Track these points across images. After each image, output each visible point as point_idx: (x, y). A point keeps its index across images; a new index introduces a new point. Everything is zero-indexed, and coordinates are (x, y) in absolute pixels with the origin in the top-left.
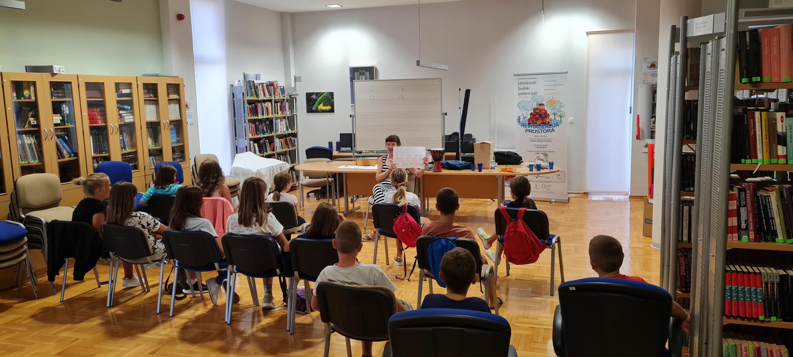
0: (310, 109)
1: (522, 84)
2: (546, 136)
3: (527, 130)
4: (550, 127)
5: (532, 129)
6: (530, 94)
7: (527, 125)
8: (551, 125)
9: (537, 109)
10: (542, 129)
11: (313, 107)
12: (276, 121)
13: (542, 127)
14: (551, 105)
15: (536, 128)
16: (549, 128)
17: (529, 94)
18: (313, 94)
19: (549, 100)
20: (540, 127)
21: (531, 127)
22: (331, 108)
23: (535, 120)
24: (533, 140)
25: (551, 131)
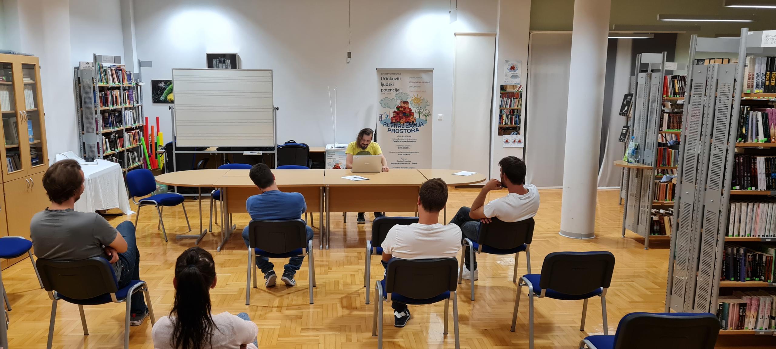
0: (157, 99)
1: (386, 79)
2: (410, 136)
3: (390, 130)
4: (414, 126)
5: (396, 128)
6: (394, 90)
7: (390, 124)
8: (415, 125)
9: (401, 107)
10: (406, 128)
11: (160, 97)
13: (406, 126)
14: (417, 103)
15: (400, 128)
16: (413, 128)
18: (160, 81)
19: (414, 97)
20: (404, 126)
21: (394, 126)
23: (398, 119)
24: (396, 140)
25: (415, 131)
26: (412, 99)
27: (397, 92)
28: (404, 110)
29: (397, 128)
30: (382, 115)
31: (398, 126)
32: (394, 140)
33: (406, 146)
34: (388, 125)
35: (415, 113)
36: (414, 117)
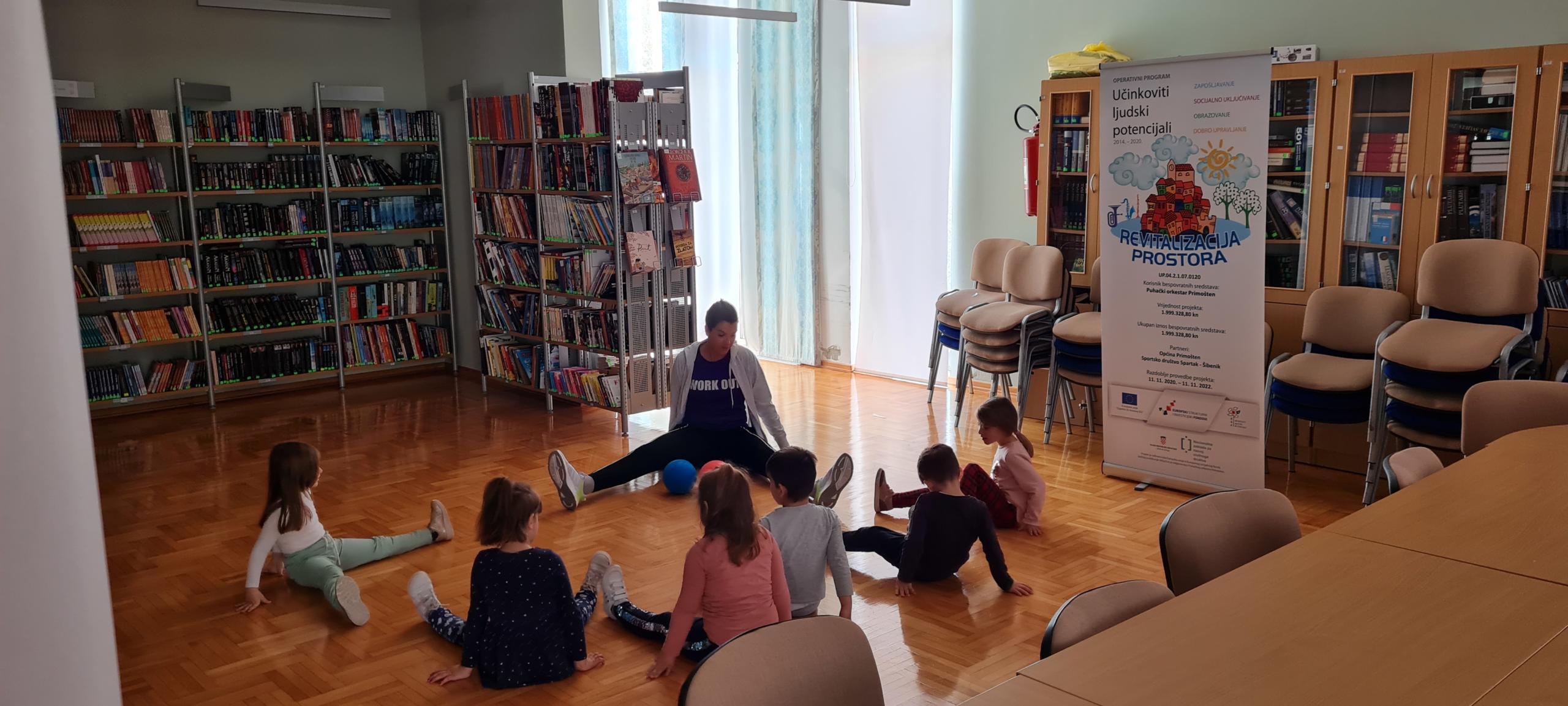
1: (1125, 96)
2: (1198, 277)
3: (1137, 254)
4: (1211, 245)
5: (1154, 250)
6: (1150, 130)
7: (1138, 236)
8: (1213, 241)
9: (1169, 182)
10: (1184, 252)
13: (1185, 244)
15: (1166, 248)
16: (1208, 250)
19: (1210, 151)
20: (1177, 245)
21: (1148, 242)
23: (1163, 221)
24: (1157, 288)
25: (1213, 259)
26: (1204, 155)
27: (1160, 135)
28: (1178, 192)
29: (1159, 251)
30: (1115, 208)
31: (1161, 243)
32: (1151, 287)
33: (1185, 307)
34: (1132, 238)
35: (1212, 203)
36: (1210, 216)
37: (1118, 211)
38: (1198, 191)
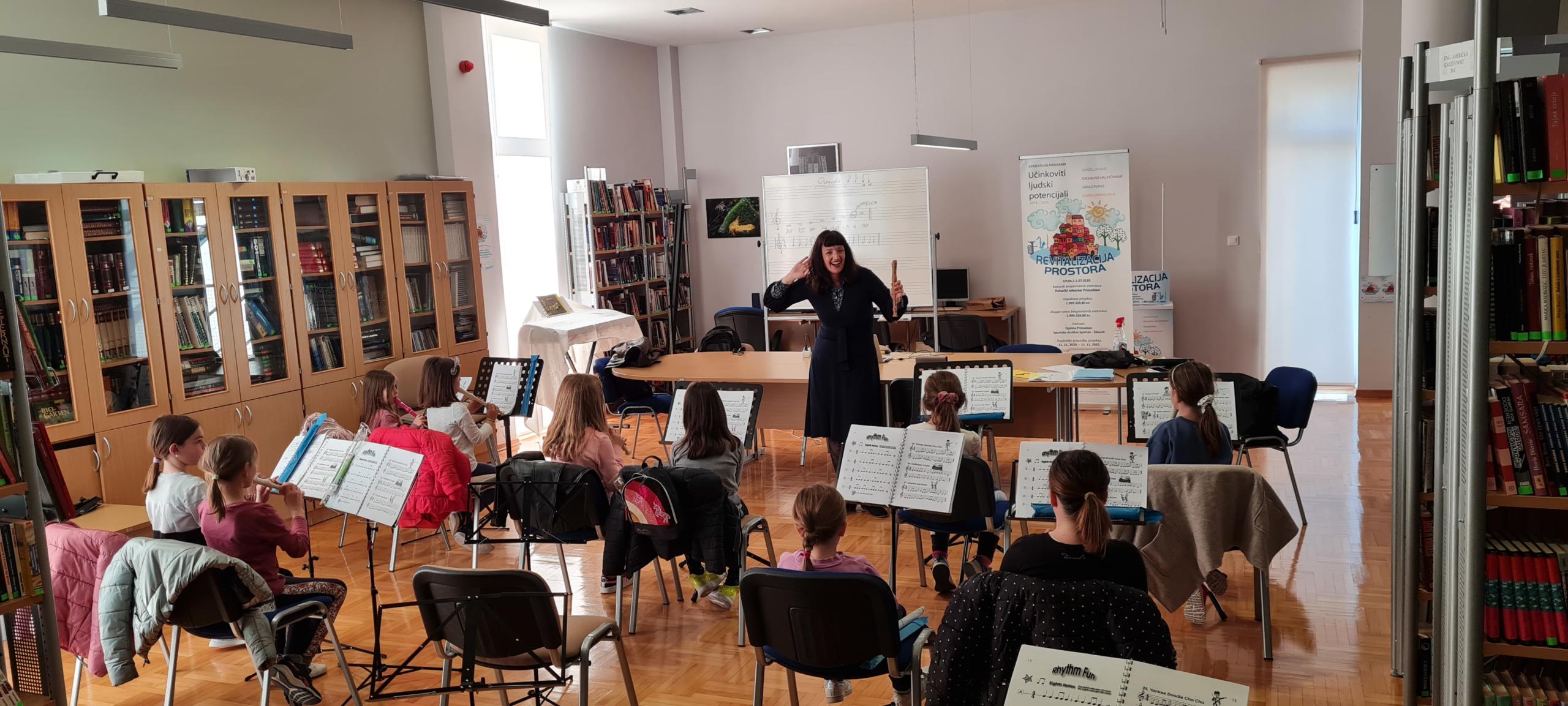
0: (714, 231)
1: (1037, 175)
2: (1089, 280)
3: (1048, 269)
4: (1096, 261)
5: (1060, 267)
6: (1054, 195)
7: (1048, 259)
8: (1097, 259)
9: (1068, 226)
10: (1079, 266)
11: (719, 227)
12: (648, 257)
13: (1080, 262)
14: (1097, 217)
15: (1067, 265)
16: (1094, 264)
17: (1051, 196)
18: (718, 201)
19: (1093, 207)
20: (1075, 262)
21: (1055, 262)
22: (754, 227)
23: (1065, 249)
24: (1062, 289)
25: (1098, 269)
26: (1089, 209)
27: (1061, 199)
28: (1075, 231)
29: (1063, 266)
30: (1032, 243)
31: (1064, 262)
32: (1058, 289)
33: (1081, 299)
34: (1044, 261)
35: (1096, 237)
36: (1095, 244)
37: (1034, 244)
38: (1087, 231)
